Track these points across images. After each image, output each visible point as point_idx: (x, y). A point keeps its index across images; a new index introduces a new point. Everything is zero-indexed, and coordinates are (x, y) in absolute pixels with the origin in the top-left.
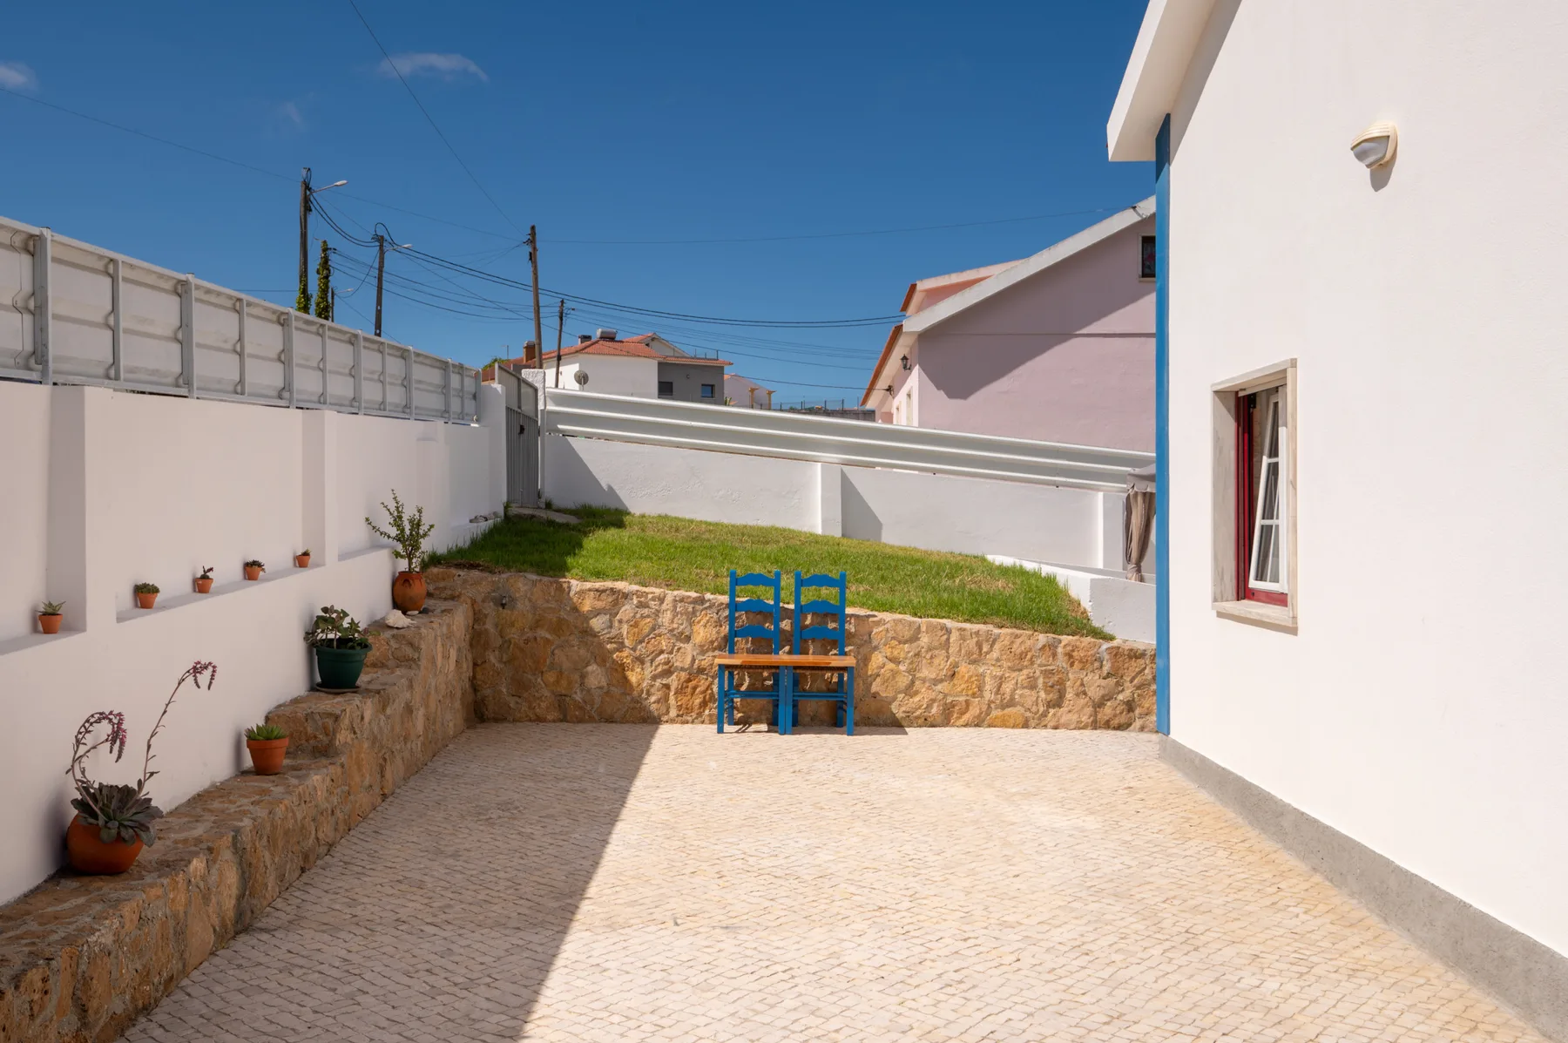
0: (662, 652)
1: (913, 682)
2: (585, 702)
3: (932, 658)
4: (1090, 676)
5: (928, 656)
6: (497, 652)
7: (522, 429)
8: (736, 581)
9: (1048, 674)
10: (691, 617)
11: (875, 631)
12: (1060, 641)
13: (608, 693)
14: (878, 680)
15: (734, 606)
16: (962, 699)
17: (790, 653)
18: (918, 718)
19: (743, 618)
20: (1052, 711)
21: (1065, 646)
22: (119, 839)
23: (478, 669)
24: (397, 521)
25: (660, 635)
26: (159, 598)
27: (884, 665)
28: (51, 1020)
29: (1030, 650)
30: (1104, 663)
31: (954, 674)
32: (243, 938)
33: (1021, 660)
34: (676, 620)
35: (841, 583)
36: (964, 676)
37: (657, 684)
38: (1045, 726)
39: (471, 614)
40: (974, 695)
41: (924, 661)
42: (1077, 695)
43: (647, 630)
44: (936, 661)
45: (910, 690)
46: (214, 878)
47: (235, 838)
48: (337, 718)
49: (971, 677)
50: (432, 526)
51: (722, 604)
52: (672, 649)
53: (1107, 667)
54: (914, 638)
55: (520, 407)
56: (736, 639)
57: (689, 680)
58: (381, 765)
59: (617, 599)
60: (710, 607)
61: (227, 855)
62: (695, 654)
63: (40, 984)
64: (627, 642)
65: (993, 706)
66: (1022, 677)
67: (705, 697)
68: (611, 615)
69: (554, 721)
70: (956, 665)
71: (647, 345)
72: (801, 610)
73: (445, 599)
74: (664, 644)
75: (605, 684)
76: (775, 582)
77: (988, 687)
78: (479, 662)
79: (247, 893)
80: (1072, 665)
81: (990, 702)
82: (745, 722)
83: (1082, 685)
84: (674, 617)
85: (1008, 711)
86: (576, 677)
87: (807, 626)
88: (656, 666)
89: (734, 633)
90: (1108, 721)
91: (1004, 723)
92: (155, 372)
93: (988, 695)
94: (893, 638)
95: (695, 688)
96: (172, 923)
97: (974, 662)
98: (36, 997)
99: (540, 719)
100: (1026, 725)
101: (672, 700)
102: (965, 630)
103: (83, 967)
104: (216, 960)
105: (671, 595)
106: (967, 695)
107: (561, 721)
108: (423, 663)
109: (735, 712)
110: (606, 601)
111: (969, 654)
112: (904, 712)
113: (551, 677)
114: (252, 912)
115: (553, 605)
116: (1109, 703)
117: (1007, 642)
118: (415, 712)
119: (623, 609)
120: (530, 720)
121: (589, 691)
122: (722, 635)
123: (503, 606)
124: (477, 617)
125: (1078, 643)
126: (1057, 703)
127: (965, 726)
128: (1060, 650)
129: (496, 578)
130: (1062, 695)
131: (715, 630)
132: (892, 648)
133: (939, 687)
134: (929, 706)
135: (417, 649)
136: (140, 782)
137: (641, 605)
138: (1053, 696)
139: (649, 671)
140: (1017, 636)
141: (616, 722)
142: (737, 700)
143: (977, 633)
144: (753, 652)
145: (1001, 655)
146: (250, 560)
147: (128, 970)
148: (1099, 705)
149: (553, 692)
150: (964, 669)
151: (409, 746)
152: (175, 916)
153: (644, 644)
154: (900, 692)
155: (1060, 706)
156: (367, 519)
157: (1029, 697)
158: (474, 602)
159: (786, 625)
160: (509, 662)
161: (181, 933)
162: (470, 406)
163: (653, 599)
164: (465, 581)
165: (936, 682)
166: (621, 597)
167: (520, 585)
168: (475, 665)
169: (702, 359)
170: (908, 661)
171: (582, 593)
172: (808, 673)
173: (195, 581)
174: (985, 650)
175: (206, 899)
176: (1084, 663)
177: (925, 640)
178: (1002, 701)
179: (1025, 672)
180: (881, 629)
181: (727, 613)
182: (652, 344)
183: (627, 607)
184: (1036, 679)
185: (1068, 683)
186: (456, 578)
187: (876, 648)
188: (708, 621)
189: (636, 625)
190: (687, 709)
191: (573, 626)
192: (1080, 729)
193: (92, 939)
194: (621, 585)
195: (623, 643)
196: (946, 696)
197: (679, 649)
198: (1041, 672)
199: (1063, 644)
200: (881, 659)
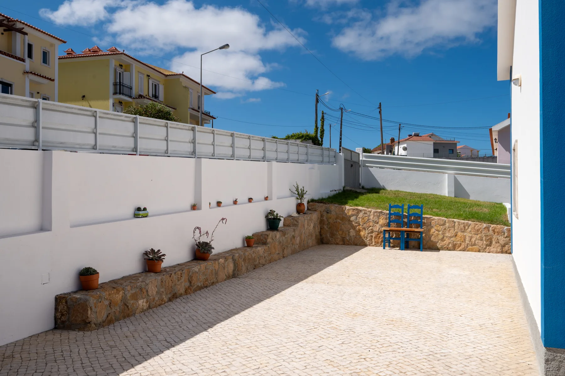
0: (370, 226)
1: (443, 237)
2: (350, 240)
3: (449, 230)
4: (500, 237)
5: (448, 230)
6: (327, 225)
7: (352, 166)
8: (391, 207)
9: (486, 236)
10: (379, 217)
11: (432, 222)
12: (491, 226)
13: (356, 237)
14: (433, 236)
15: (390, 214)
16: (459, 243)
17: (406, 228)
18: (445, 248)
19: (393, 217)
20: (488, 247)
21: (492, 228)
22: (204, 252)
23: (322, 230)
24: (297, 190)
25: (370, 222)
26: (222, 205)
27: (435, 232)
28: (183, 282)
29: (481, 229)
30: (505, 233)
31: (456, 235)
32: (234, 279)
33: (478, 231)
34: (374, 218)
35: (421, 208)
36: (459, 236)
37: (369, 235)
38: (486, 252)
39: (320, 215)
40: (462, 242)
41: (447, 231)
42: (496, 243)
43: (366, 220)
44: (451, 231)
45: (443, 240)
46: (226, 264)
47: (233, 257)
48: (268, 236)
49: (461, 236)
50: (307, 191)
51: (387, 213)
52: (373, 226)
53: (506, 234)
54: (444, 224)
55: (351, 159)
56: (391, 223)
57: (378, 235)
58: (283, 249)
59: (358, 212)
60: (384, 214)
61: (231, 260)
62: (380, 227)
63: (180, 274)
64: (361, 224)
65: (469, 245)
66: (478, 236)
67: (382, 240)
68: (356, 216)
69: (341, 244)
70: (457, 232)
71: (430, 137)
72: (410, 216)
73: (314, 211)
74: (371, 224)
75: (355, 235)
76: (402, 207)
77: (467, 239)
78: (322, 228)
79: (236, 270)
80: (494, 234)
81: (468, 244)
82: (393, 247)
83: (498, 240)
84: (374, 217)
85: (474, 247)
86: (347, 232)
87: (412, 220)
88: (369, 230)
89: (390, 221)
90: (507, 251)
91: (472, 250)
92: (225, 154)
93: (467, 242)
94: (438, 224)
95: (379, 237)
96: (214, 271)
97: (463, 232)
98: (179, 276)
99: (337, 244)
100: (479, 251)
101: (373, 240)
102: (460, 222)
103: (190, 274)
104: (225, 282)
105: (373, 211)
106: (461, 242)
107: (343, 245)
108: (300, 226)
109: (391, 244)
110: (355, 212)
111: (462, 229)
112: (441, 246)
113: (341, 233)
114: (238, 274)
115: (341, 213)
116: (507, 246)
117: (473, 226)
118: (295, 238)
119: (360, 214)
120: (335, 244)
121: (351, 236)
122: (387, 222)
123: (328, 213)
124: (322, 216)
125: (497, 227)
126: (490, 245)
127: (460, 251)
128: (491, 229)
129: (326, 205)
130: (491, 243)
131: (385, 221)
132: (437, 227)
133: (452, 239)
134: (448, 244)
135: (298, 222)
136: (210, 241)
137: (365, 213)
138: (488, 243)
139: (367, 232)
140: (477, 224)
141: (358, 245)
142: (391, 240)
143: (464, 223)
144: (396, 227)
145: (471, 230)
146: (250, 198)
147: (202, 278)
148: (503, 246)
149: (341, 236)
150: (460, 234)
151: (294, 246)
152: (215, 270)
153: (365, 224)
154: (440, 240)
155: (491, 246)
156: (290, 189)
157: (480, 243)
158: (321, 212)
159: (406, 220)
160: (330, 228)
161: (217, 273)
162: (332, 159)
163: (368, 212)
164: (319, 206)
165: (451, 237)
166: (359, 211)
167: (333, 207)
168: (321, 229)
169: (449, 141)
170: (442, 231)
171: (349, 210)
172: (412, 233)
173: (234, 202)
174: (466, 228)
175: (224, 268)
176: (498, 233)
177: (447, 225)
178: (471, 244)
179: (479, 235)
180: (434, 221)
181: (388, 216)
182: (432, 136)
183: (361, 214)
184: (483, 238)
185: (493, 239)
186: (316, 205)
187: (432, 227)
188: (383, 218)
189: (363, 219)
190: (377, 242)
191: (346, 219)
192: (497, 253)
193: (193, 269)
194: (360, 208)
195: (360, 224)
196: (453, 242)
197: (375, 226)
198: (484, 235)
199: (491, 227)
200: (434, 230)
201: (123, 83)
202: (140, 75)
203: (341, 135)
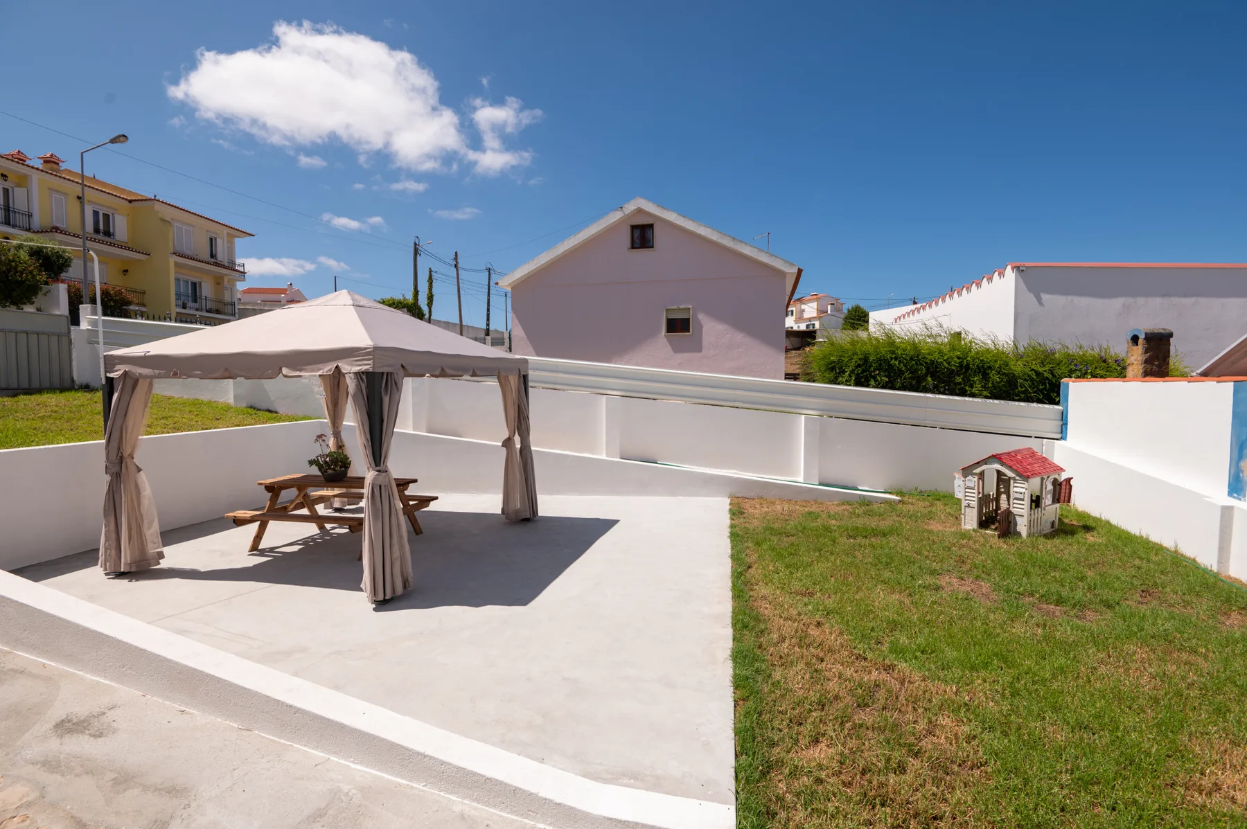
201: (14, 208)
202: (54, 195)
203: (488, 305)
